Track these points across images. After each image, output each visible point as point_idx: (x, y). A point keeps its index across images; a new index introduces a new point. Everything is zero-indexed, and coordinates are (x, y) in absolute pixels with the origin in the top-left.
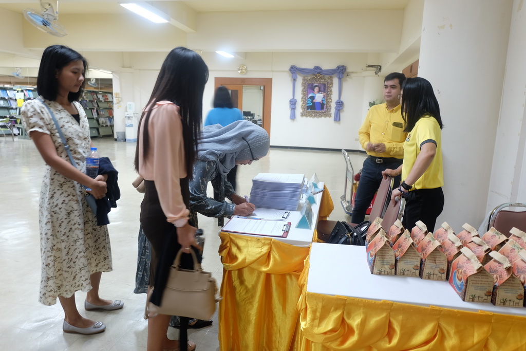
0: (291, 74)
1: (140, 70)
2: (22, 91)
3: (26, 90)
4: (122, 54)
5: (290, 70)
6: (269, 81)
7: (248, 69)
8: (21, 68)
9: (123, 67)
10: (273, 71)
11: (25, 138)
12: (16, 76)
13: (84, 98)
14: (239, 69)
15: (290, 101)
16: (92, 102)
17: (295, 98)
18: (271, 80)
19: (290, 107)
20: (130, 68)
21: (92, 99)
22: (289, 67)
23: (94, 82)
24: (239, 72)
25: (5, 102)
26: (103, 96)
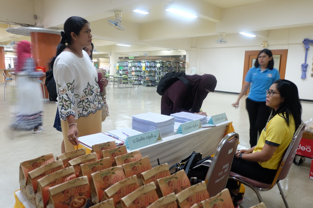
0: (304, 45)
1: (201, 48)
2: (145, 63)
3: (146, 62)
4: (192, 39)
5: (303, 42)
6: (286, 51)
7: (269, 44)
8: (147, 51)
9: (192, 47)
10: (289, 44)
11: (144, 86)
12: (145, 55)
13: (171, 65)
14: (262, 44)
15: (302, 65)
16: (176, 67)
17: (307, 63)
18: (287, 51)
19: (302, 70)
20: (196, 48)
21: (176, 66)
22: (303, 40)
23: (182, 57)
24: (262, 46)
25: (140, 68)
26: (182, 64)
